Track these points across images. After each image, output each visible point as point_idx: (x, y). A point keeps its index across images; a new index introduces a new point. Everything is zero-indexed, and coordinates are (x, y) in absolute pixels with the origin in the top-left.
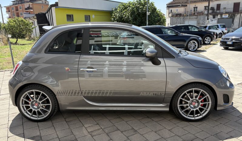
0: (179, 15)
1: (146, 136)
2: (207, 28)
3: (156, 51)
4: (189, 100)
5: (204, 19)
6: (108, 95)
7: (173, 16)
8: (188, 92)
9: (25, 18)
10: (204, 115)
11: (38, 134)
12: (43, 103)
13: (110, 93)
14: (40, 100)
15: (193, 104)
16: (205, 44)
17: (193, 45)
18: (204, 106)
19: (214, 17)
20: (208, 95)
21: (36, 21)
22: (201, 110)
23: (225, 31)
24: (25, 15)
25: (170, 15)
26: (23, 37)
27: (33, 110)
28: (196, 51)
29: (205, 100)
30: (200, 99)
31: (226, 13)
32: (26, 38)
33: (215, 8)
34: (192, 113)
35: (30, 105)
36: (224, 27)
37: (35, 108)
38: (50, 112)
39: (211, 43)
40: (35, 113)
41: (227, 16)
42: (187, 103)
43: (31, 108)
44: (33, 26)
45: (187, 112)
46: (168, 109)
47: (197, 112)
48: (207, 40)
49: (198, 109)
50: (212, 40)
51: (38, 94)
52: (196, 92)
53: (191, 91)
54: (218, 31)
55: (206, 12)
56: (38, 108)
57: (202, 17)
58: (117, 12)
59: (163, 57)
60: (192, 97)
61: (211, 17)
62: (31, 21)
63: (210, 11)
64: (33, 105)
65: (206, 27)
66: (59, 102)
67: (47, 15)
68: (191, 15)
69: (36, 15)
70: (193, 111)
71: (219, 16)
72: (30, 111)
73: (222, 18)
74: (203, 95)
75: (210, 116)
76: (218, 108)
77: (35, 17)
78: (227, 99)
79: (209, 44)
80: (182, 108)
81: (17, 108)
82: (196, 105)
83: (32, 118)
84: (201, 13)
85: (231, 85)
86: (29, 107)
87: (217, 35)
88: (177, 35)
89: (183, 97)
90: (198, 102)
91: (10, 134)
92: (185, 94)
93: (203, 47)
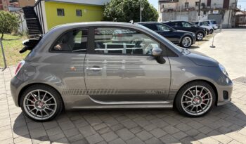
0: (170, 10)
1: (152, 132)
2: (199, 25)
3: (161, 50)
4: (191, 96)
5: (195, 15)
6: (114, 94)
7: (164, 11)
8: (191, 90)
9: (11, 11)
10: (205, 111)
11: (45, 134)
12: (47, 103)
13: (116, 92)
14: (45, 100)
15: (196, 101)
16: (197, 40)
17: (187, 42)
18: (206, 102)
19: (205, 13)
20: (209, 92)
21: (23, 14)
22: (203, 106)
23: (216, 27)
24: (10, 9)
25: (162, 10)
26: (9, 32)
27: (38, 110)
28: (190, 47)
29: (206, 97)
30: (202, 95)
31: (216, 9)
32: (13, 33)
33: (206, 4)
34: (195, 109)
35: (34, 105)
36: (214, 23)
37: (39, 108)
38: (55, 111)
39: (204, 39)
40: (39, 113)
41: (217, 12)
42: (190, 100)
43: (35, 108)
44: (20, 20)
45: (190, 108)
46: (171, 106)
47: (199, 108)
48: (200, 36)
49: (200, 105)
50: (204, 37)
51: (42, 93)
52: (199, 89)
53: (194, 89)
54: (209, 27)
55: (197, 8)
56: (43, 108)
57: (193, 13)
58: (109, 7)
59: (167, 56)
60: (195, 94)
61: (202, 12)
62: (17, 15)
63: (201, 7)
64: (37, 105)
65: (197, 23)
66: (65, 102)
67: (35, 8)
68: (182, 11)
69: (24, 8)
70: (195, 107)
71: (209, 13)
72: (35, 111)
73: (212, 14)
74: (204, 92)
75: (211, 112)
76: (218, 104)
77: (22, 11)
78: (226, 95)
79: (202, 40)
80: (185, 105)
81: (20, 109)
82: (198, 101)
83: (36, 118)
84: (193, 9)
85: (230, 82)
86: (33, 107)
87: (208, 31)
88: (171, 32)
89: (186, 94)
90: (200, 99)
91: (15, 135)
92: (188, 91)
93: (196, 44)
